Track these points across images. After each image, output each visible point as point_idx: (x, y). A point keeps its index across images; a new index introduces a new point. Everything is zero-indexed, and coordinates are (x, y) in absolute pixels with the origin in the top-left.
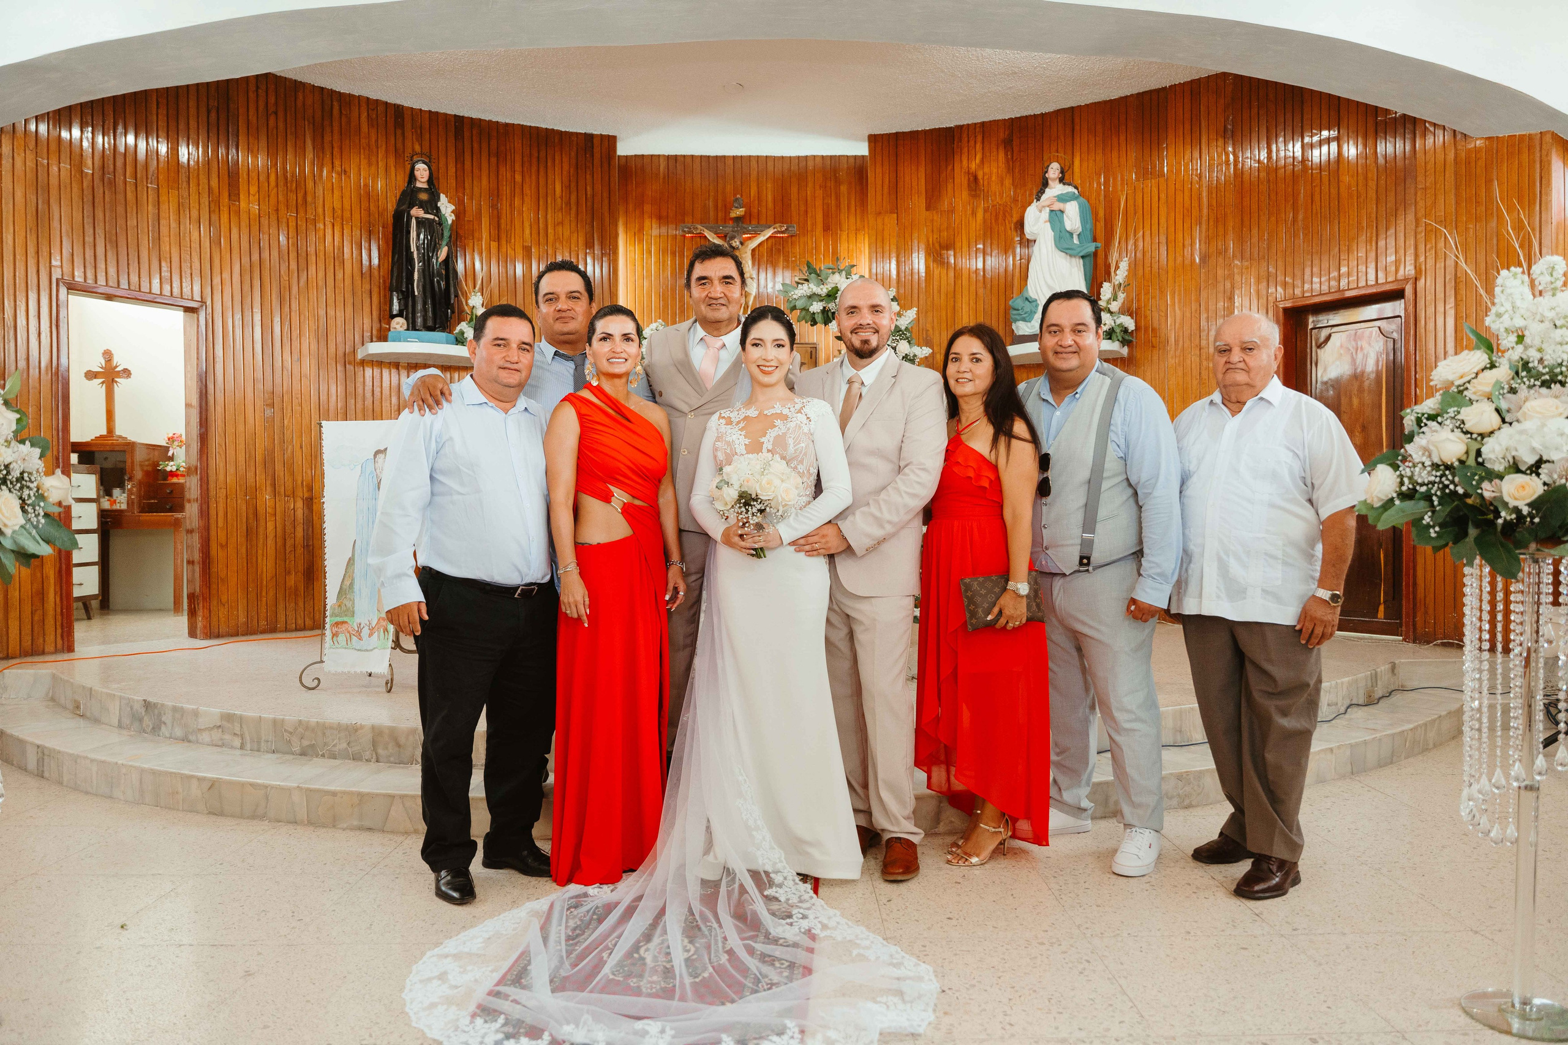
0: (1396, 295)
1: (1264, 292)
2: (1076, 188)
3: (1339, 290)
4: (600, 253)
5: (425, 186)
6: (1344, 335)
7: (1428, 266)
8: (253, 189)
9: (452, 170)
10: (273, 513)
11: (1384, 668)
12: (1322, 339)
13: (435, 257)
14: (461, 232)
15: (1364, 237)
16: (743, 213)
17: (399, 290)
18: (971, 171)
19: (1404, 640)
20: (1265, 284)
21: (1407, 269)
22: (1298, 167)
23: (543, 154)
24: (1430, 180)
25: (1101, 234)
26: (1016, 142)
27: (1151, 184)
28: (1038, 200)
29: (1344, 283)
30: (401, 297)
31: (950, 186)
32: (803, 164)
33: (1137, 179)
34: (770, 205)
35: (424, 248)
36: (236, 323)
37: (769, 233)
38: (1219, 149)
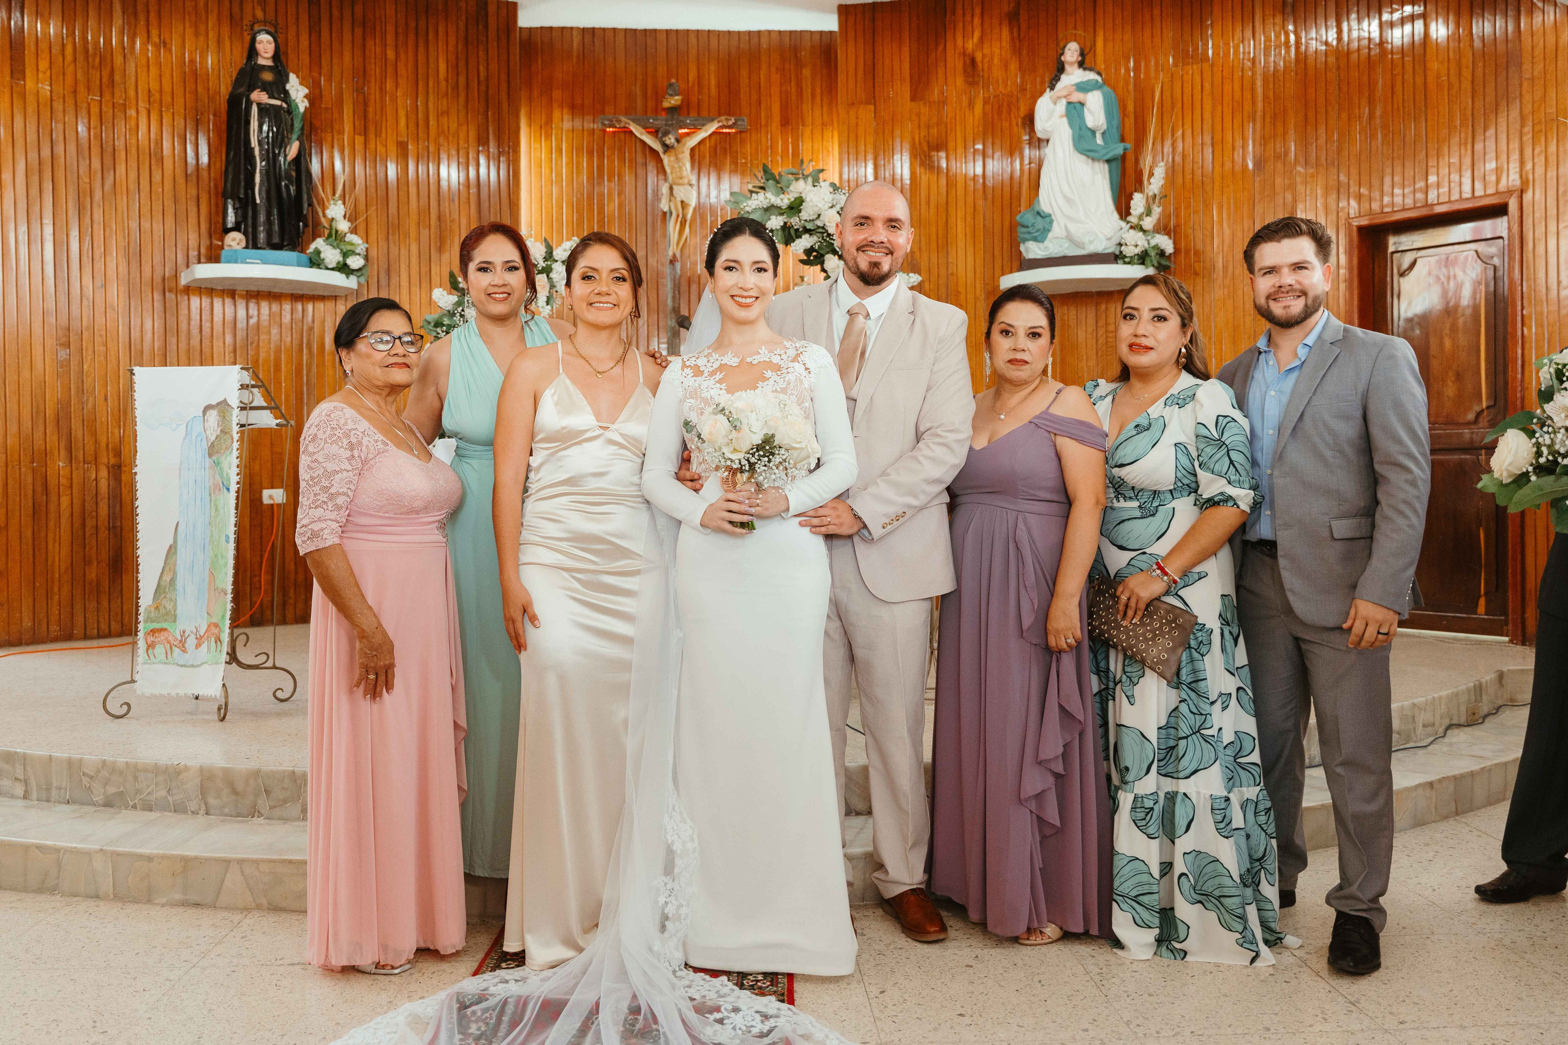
0: (1498, 210)
1: (1334, 207)
2: (1099, 74)
3: (1426, 205)
4: (496, 152)
5: (270, 63)
6: (1433, 260)
7: (1536, 175)
8: (44, 65)
9: (304, 43)
10: (68, 485)
11: (1489, 677)
12: (1406, 265)
13: (282, 155)
14: (317, 123)
15: (1457, 139)
16: (679, 103)
17: (235, 197)
18: (967, 52)
19: (1511, 641)
20: (1334, 196)
21: (1511, 178)
22: (1375, 51)
23: (422, 24)
24: (1539, 67)
25: (1130, 134)
26: (1023, 16)
27: (1192, 70)
28: (1052, 88)
29: (1432, 196)
30: (237, 205)
31: (941, 71)
32: (755, 41)
33: (1175, 64)
34: (714, 92)
35: (268, 143)
36: (20, 237)
37: (712, 127)
38: (1277, 28)
